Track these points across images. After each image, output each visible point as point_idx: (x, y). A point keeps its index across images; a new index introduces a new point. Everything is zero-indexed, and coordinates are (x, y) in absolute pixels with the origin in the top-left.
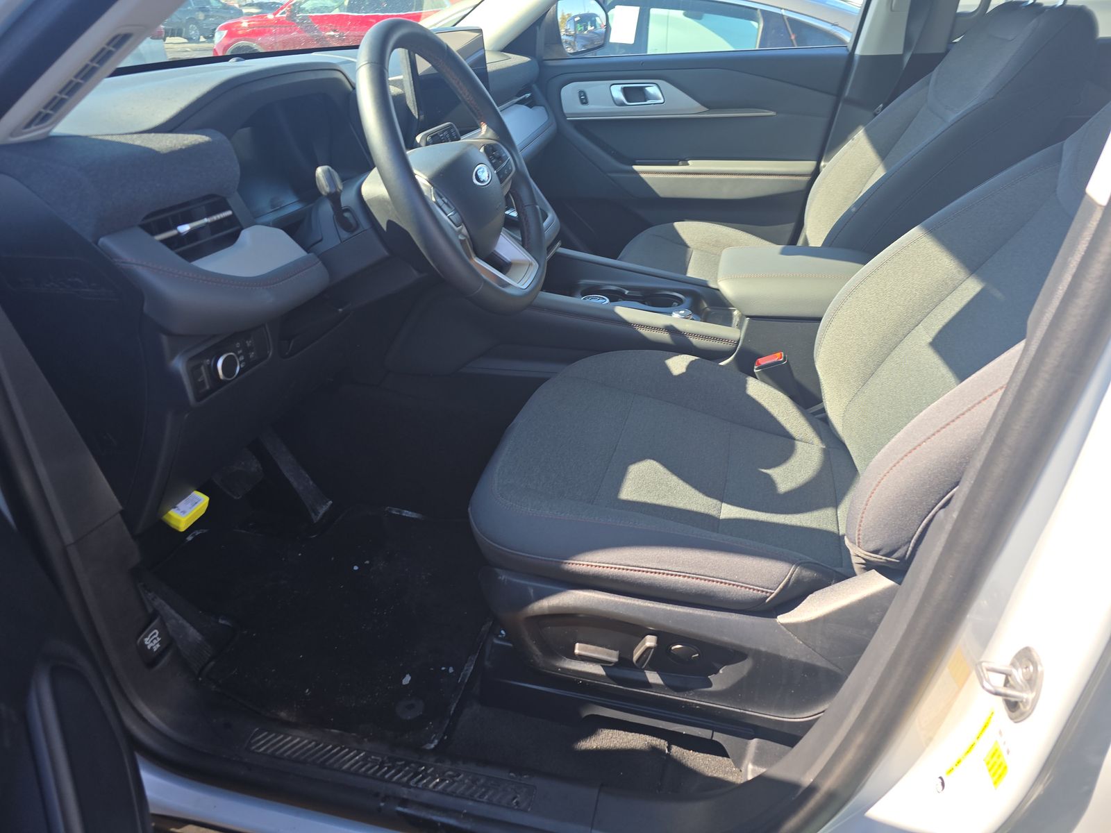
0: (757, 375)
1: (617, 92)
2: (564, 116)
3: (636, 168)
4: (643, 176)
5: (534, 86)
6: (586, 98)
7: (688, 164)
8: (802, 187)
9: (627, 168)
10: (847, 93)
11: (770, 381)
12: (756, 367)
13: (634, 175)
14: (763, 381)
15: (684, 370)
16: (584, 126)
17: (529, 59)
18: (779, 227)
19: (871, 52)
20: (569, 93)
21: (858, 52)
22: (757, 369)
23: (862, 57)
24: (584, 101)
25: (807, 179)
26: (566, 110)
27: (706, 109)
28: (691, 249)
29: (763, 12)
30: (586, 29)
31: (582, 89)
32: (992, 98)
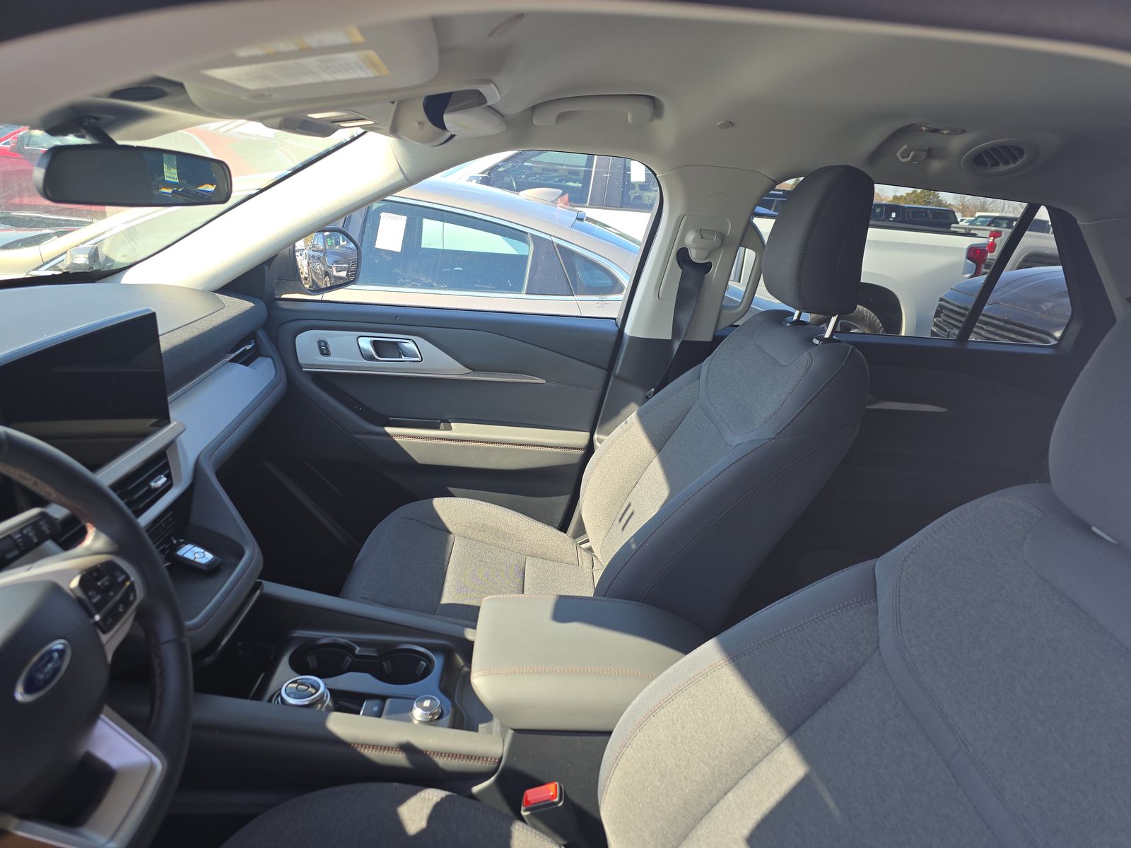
0: (526, 819)
1: (366, 344)
2: (300, 367)
3: (389, 430)
4: (397, 439)
5: (261, 333)
6: (327, 349)
7: (450, 429)
8: (576, 460)
9: (378, 429)
10: (618, 370)
11: (543, 827)
12: (523, 808)
13: (385, 438)
14: (534, 827)
15: (423, 824)
16: (325, 380)
17: (252, 305)
18: (553, 499)
19: (640, 334)
20: (306, 343)
21: (628, 331)
22: (525, 811)
23: (632, 338)
24: (325, 352)
25: (582, 452)
26: (301, 361)
27: (470, 371)
28: (452, 536)
29: (533, 236)
30: (337, 243)
31: (322, 338)
32: (773, 439)
